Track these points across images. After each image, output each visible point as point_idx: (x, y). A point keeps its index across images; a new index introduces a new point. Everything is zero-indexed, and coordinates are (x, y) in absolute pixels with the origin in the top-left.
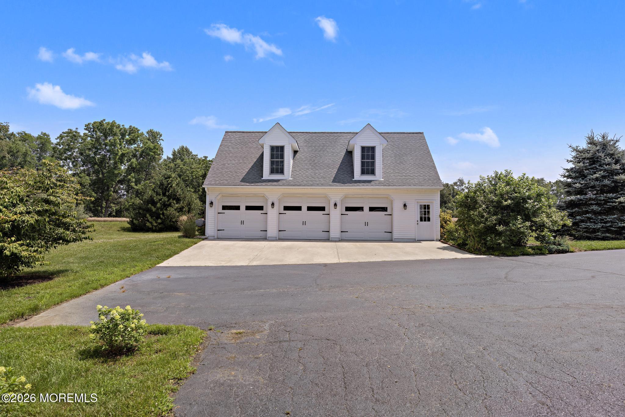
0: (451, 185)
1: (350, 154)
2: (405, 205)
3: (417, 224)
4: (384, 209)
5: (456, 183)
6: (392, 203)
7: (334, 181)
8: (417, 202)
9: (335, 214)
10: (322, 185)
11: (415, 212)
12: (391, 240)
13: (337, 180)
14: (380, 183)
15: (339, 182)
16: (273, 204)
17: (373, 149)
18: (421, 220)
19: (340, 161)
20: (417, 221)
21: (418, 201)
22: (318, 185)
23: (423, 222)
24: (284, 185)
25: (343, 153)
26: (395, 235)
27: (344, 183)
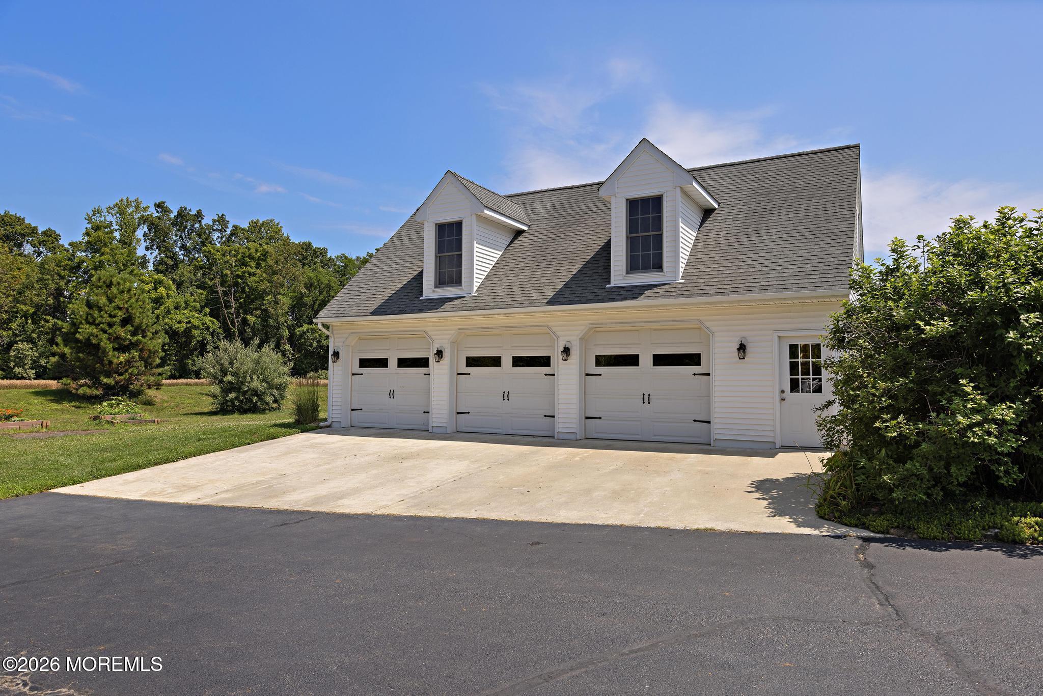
2: (742, 348)
3: (783, 399)
4: (693, 360)
6: (709, 342)
8: (779, 337)
9: (566, 375)
11: (772, 367)
12: (708, 445)
14: (676, 291)
17: (657, 203)
18: (794, 389)
20: (783, 392)
21: (781, 334)
23: (799, 396)
26: (718, 430)
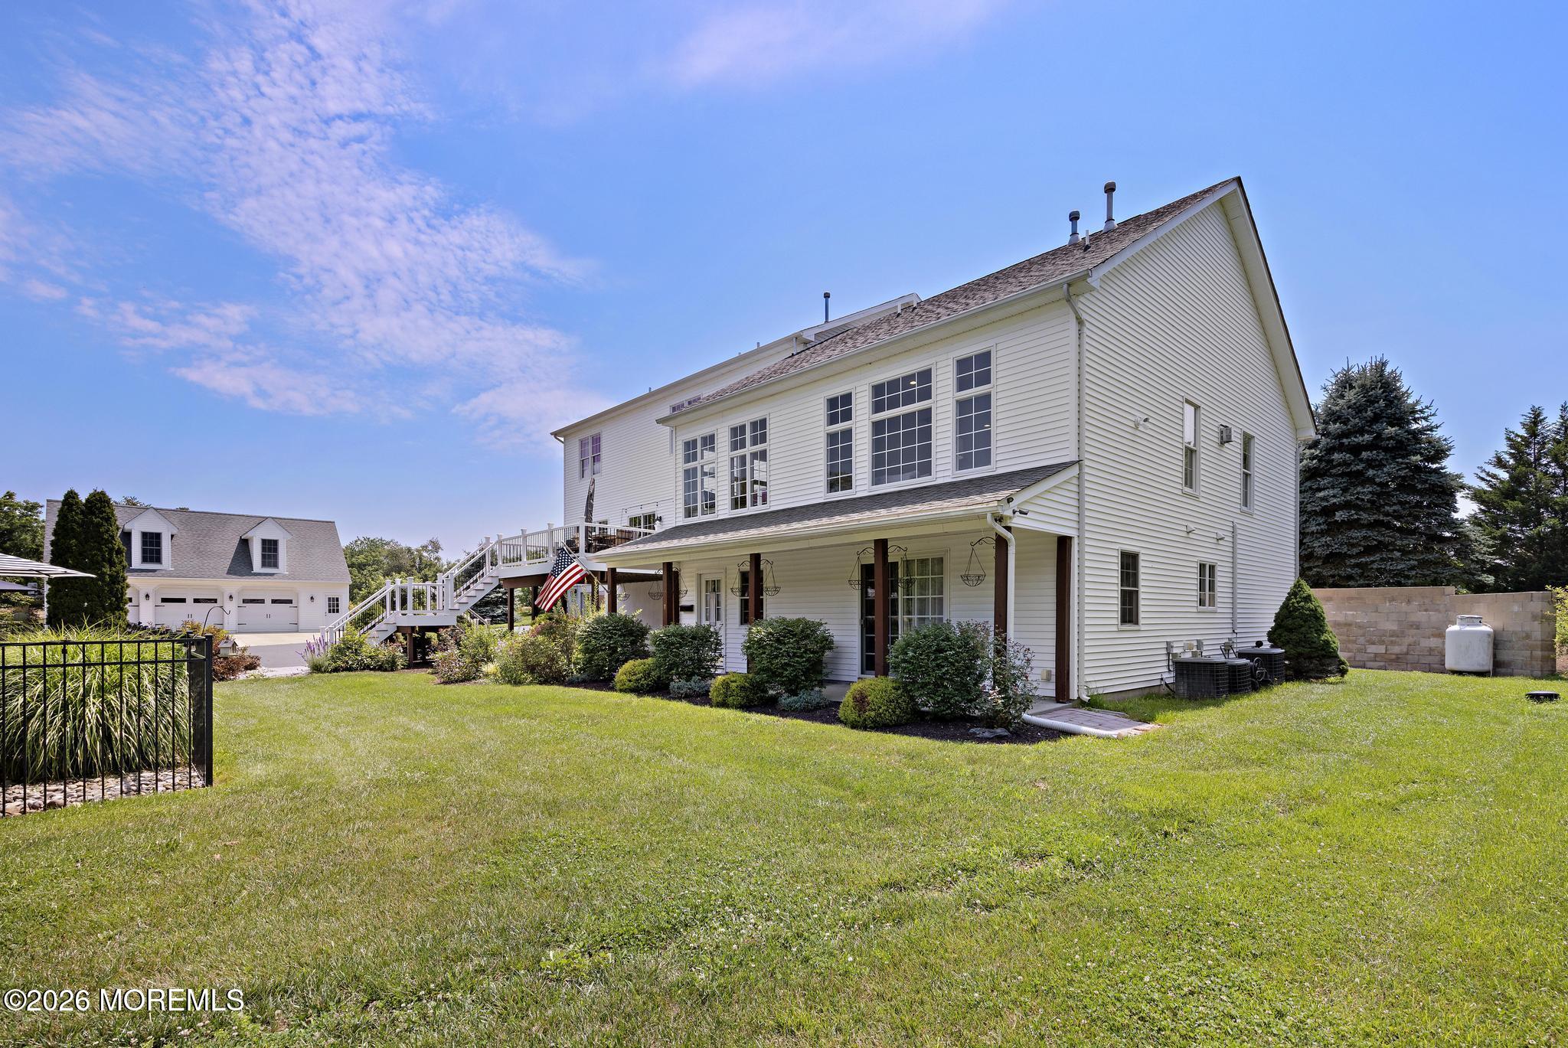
0: (417, 551)
1: (244, 543)
2: (312, 598)
3: (325, 615)
4: (290, 602)
5: (426, 547)
6: (297, 595)
7: (229, 573)
8: (325, 595)
9: (231, 606)
10: (214, 577)
11: (322, 604)
12: (297, 632)
13: (232, 571)
14: (284, 577)
15: (235, 574)
16: (147, 596)
17: (275, 542)
18: (330, 612)
19: (234, 550)
20: (325, 612)
22: (209, 577)
23: (332, 613)
24: (163, 576)
25: (236, 541)
26: (301, 626)
27: (241, 575)
